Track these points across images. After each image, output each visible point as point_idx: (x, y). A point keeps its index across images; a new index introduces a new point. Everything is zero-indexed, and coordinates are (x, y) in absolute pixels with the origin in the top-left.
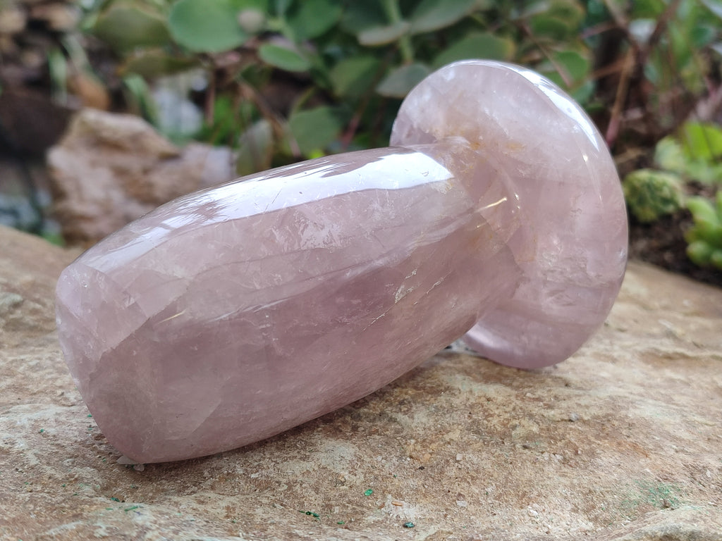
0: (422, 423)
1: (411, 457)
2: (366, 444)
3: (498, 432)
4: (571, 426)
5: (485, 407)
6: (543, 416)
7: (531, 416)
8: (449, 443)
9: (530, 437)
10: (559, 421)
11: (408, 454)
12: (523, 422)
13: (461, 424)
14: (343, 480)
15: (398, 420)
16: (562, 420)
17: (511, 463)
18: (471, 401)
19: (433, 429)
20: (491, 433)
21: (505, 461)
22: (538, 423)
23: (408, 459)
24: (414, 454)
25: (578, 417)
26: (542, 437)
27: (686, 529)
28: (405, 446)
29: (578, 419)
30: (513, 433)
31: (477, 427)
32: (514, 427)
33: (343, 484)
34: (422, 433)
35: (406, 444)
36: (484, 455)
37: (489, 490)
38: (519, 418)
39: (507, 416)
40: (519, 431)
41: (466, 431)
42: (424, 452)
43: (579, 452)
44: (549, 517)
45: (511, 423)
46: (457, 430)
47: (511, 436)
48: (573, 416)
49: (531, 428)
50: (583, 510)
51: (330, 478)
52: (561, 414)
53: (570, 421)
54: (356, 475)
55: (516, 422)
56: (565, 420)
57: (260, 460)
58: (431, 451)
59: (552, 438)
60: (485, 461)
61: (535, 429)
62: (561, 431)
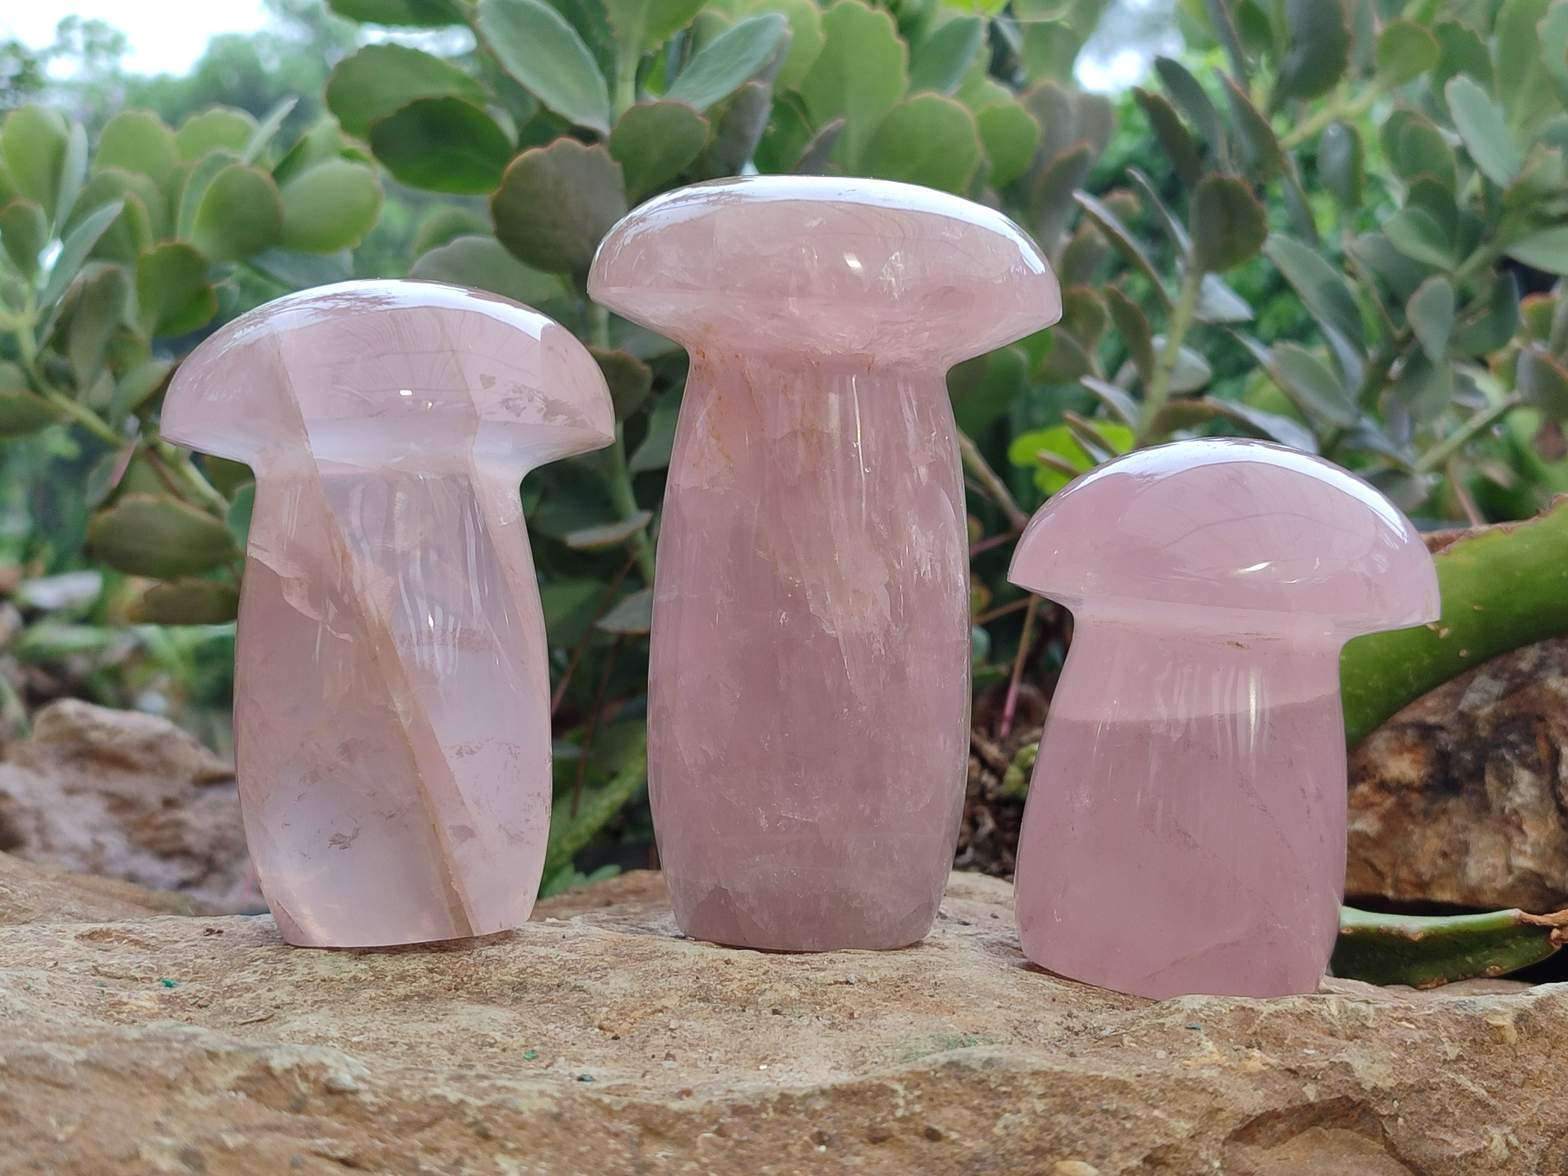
0: (621, 989)
1: (601, 1028)
2: (533, 1012)
3: (738, 999)
4: (848, 988)
5: (721, 971)
6: (808, 979)
7: (789, 980)
8: (661, 1011)
9: (788, 1003)
10: (830, 984)
11: (596, 1023)
12: (776, 985)
13: (681, 990)
14: (492, 1041)
15: (585, 987)
16: (836, 982)
17: (752, 1029)
18: (700, 965)
19: (637, 995)
20: (726, 1000)
21: (743, 1027)
22: (798, 986)
23: (597, 1030)
24: (606, 1024)
25: (860, 978)
26: (804, 1003)
27: (980, 1055)
28: (593, 1015)
29: (859, 981)
30: (760, 999)
31: (706, 992)
32: (762, 993)
33: (491, 1045)
34: (619, 1000)
35: (594, 1012)
36: (712, 1022)
37: (715, 1055)
38: (770, 982)
39: (752, 980)
40: (768, 995)
41: (688, 998)
42: (620, 1022)
43: (856, 1016)
44: (798, 1076)
45: (757, 988)
46: (675, 996)
47: (757, 1003)
48: (852, 978)
49: (788, 992)
50: (847, 1067)
51: (473, 1040)
52: (836, 975)
53: (847, 982)
54: (512, 1037)
55: (764, 986)
56: (841, 983)
57: (366, 1023)
58: (633, 1020)
59: (818, 1004)
60: (714, 1028)
61: (794, 993)
62: (832, 996)
